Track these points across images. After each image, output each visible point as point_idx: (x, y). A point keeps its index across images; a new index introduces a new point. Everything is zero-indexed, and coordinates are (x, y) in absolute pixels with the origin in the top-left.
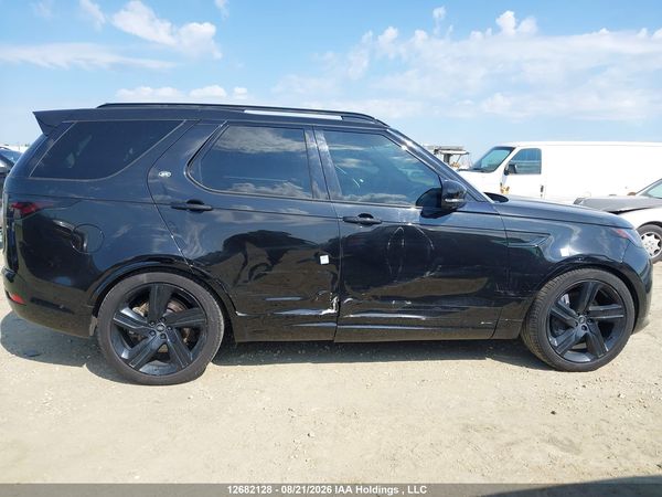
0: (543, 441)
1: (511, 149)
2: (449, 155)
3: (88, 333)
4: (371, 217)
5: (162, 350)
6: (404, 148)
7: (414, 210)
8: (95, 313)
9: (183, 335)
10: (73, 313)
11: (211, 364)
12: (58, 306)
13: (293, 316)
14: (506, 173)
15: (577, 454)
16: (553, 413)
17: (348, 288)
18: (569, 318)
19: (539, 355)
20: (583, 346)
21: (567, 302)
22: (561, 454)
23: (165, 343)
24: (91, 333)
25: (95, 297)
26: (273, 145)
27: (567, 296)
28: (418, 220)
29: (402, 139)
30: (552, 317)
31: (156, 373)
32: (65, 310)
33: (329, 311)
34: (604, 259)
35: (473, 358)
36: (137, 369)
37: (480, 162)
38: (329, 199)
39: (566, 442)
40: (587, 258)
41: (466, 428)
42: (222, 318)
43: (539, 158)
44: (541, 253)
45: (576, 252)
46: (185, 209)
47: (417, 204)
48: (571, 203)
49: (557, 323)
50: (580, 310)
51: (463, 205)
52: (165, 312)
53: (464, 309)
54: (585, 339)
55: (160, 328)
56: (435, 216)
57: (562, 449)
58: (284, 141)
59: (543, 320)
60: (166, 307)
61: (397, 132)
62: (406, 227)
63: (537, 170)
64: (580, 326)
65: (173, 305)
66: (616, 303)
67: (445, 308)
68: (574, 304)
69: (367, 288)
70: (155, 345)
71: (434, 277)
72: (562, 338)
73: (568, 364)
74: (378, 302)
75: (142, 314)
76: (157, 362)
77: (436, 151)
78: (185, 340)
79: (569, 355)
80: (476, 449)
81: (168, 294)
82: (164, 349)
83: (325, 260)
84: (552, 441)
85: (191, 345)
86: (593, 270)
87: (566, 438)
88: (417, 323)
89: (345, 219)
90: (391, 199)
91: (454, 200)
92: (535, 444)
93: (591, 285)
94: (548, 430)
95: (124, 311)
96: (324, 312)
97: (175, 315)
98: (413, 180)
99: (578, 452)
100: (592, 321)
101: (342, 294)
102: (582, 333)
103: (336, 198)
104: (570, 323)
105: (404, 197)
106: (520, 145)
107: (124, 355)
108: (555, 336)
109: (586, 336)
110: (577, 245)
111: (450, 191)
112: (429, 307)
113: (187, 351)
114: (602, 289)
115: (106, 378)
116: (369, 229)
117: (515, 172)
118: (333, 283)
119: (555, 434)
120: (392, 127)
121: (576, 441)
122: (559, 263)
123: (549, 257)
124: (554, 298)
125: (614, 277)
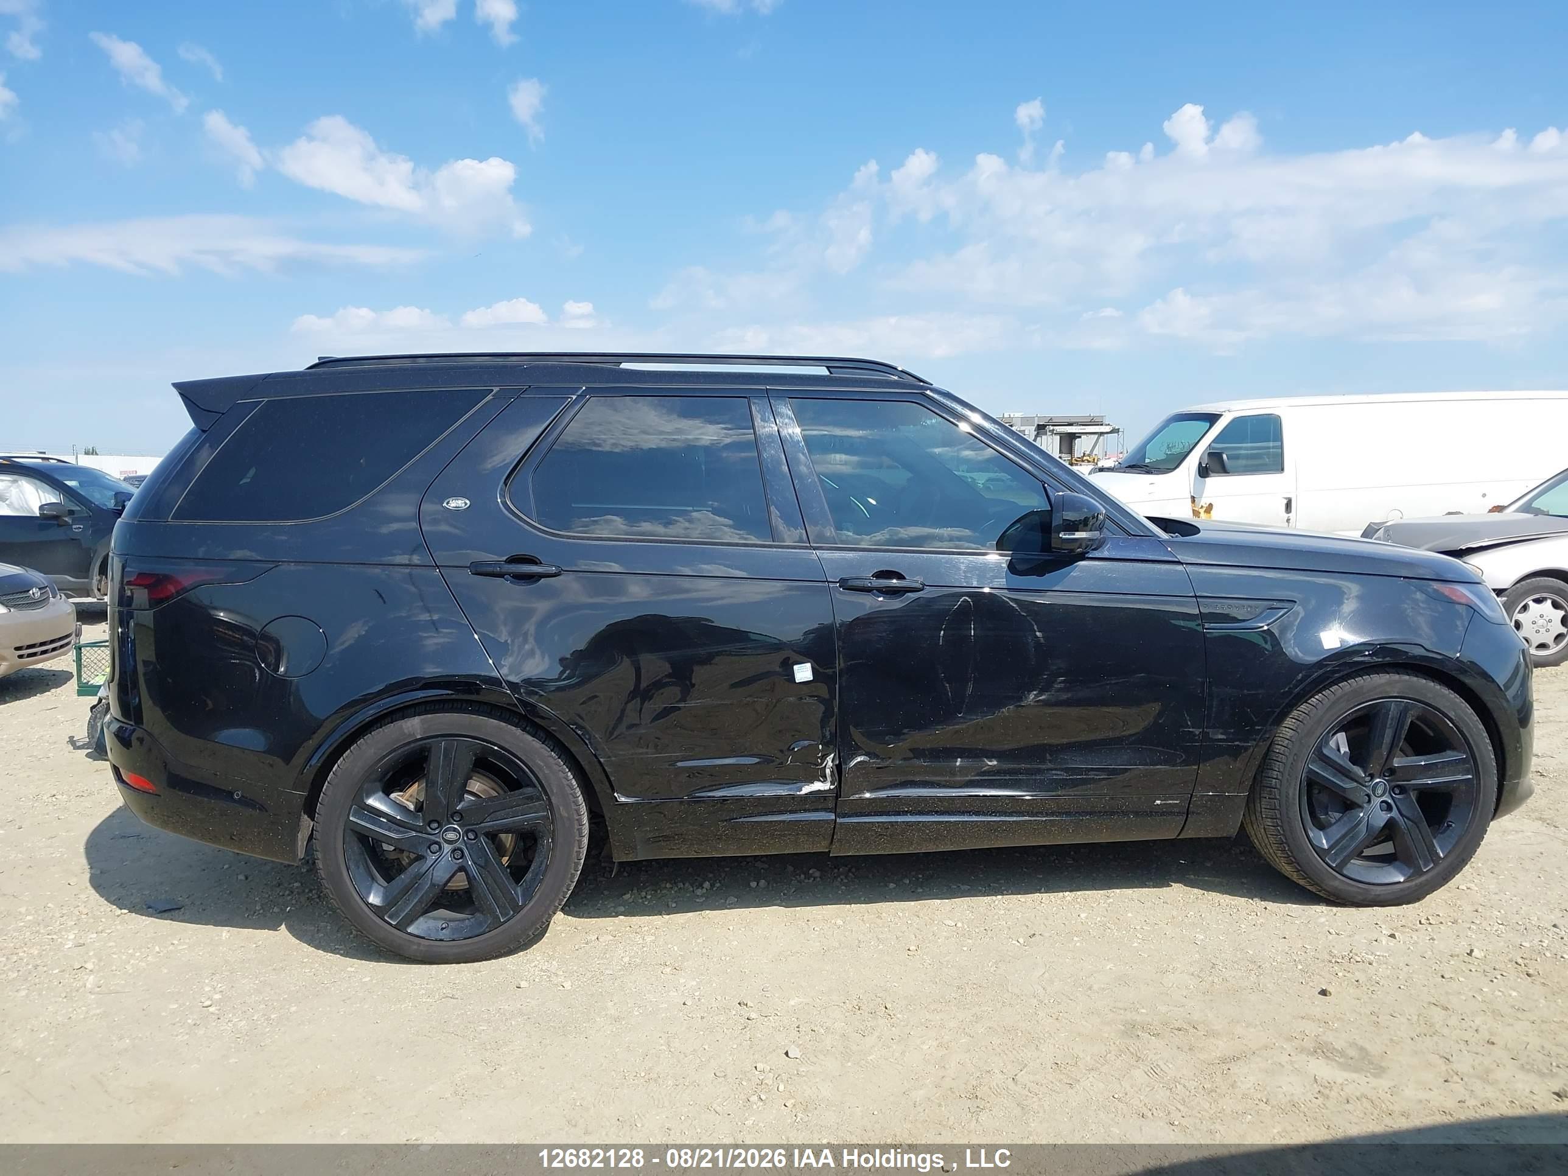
0: (1302, 1050)
1: (1212, 419)
2: (1073, 437)
3: (294, 851)
4: (900, 577)
5: (454, 885)
6: (964, 427)
7: (995, 558)
8: (310, 808)
9: (500, 850)
10: (262, 808)
11: (559, 916)
12: (230, 794)
13: (739, 799)
14: (1204, 472)
15: (1375, 1076)
16: (1324, 993)
17: (856, 734)
18: (1349, 785)
19: (1287, 870)
20: (1387, 848)
21: (1344, 749)
22: (1340, 1076)
23: (462, 869)
24: (301, 853)
25: (310, 773)
26: (662, 433)
27: (1341, 737)
28: (1002, 582)
29: (959, 408)
30: (1313, 785)
31: (443, 935)
32: (245, 802)
33: (817, 786)
34: (1420, 652)
35: (1143, 885)
36: (401, 927)
37: (1142, 450)
38: (807, 543)
39: (1352, 1052)
40: (1381, 649)
41: (1131, 1029)
42: (583, 809)
43: (1278, 436)
44: (1276, 642)
45: (1353, 639)
46: (501, 575)
47: (1000, 546)
48: (1357, 535)
49: (1324, 798)
50: (1374, 767)
51: (1099, 544)
52: (461, 799)
53: (1114, 772)
54: (1389, 831)
55: (451, 836)
56: (1040, 569)
57: (1345, 1067)
58: (685, 424)
59: (1293, 791)
60: (464, 790)
61: (948, 395)
62: (978, 597)
63: (1274, 463)
64: (1376, 801)
65: (476, 785)
66: (1452, 748)
67: (1074, 771)
68: (1359, 753)
69: (897, 734)
70: (440, 874)
71: (1046, 703)
72: (1337, 831)
73: (1352, 888)
74: (922, 763)
75: (412, 807)
76: (442, 912)
77: (1041, 429)
78: (505, 860)
79: (1356, 868)
80: (1154, 1071)
81: (466, 761)
82: (460, 882)
83: (803, 672)
84: (1322, 1050)
85: (518, 873)
86: (1396, 677)
87: (1353, 1044)
88: (1013, 806)
89: (844, 584)
90: (941, 539)
91: (1078, 535)
92: (1284, 1058)
93: (1393, 711)
94: (1312, 1029)
95: (372, 802)
96: (806, 789)
97: (482, 807)
98: (988, 495)
99: (1380, 1071)
100: (1403, 790)
101: (845, 749)
102: (1381, 818)
103: (821, 538)
104: (1352, 797)
105: (967, 532)
106: (1232, 410)
107: (374, 899)
108: (1321, 827)
109: (1390, 824)
110: (1356, 623)
111: (1070, 516)
112: (1039, 771)
113: (509, 883)
114: (1418, 718)
115: (334, 951)
116: (896, 604)
117: (1224, 470)
118: (824, 722)
119: (1329, 1037)
120: (935, 385)
121: (1375, 1049)
122: (1320, 664)
123: (1293, 650)
124: (1312, 742)
125: (1445, 691)
